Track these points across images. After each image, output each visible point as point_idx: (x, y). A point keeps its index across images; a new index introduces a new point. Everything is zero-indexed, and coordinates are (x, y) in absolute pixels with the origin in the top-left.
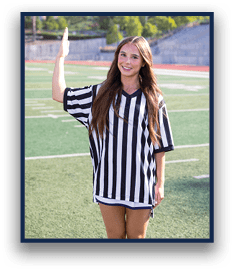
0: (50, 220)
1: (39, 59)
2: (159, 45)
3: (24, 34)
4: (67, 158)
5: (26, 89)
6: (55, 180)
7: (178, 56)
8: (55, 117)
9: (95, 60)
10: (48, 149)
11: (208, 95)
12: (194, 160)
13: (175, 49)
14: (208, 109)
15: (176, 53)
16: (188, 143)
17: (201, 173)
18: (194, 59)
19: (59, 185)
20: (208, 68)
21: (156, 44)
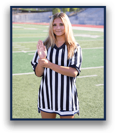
0: (17, 111)
1: (20, 22)
2: (78, 15)
3: (12, 10)
4: (30, 75)
5: (13, 37)
6: (22, 87)
7: (87, 20)
8: (25, 52)
9: (47, 22)
10: (20, 69)
11: (103, 40)
12: (95, 75)
13: (85, 17)
14: (103, 48)
15: (86, 19)
16: (92, 66)
17: (99, 83)
18: (95, 22)
19: (24, 90)
20: (103, 26)
21: (76, 14)
